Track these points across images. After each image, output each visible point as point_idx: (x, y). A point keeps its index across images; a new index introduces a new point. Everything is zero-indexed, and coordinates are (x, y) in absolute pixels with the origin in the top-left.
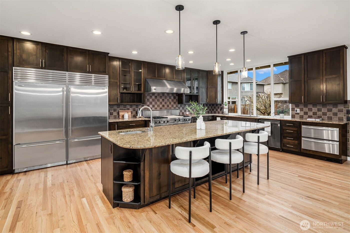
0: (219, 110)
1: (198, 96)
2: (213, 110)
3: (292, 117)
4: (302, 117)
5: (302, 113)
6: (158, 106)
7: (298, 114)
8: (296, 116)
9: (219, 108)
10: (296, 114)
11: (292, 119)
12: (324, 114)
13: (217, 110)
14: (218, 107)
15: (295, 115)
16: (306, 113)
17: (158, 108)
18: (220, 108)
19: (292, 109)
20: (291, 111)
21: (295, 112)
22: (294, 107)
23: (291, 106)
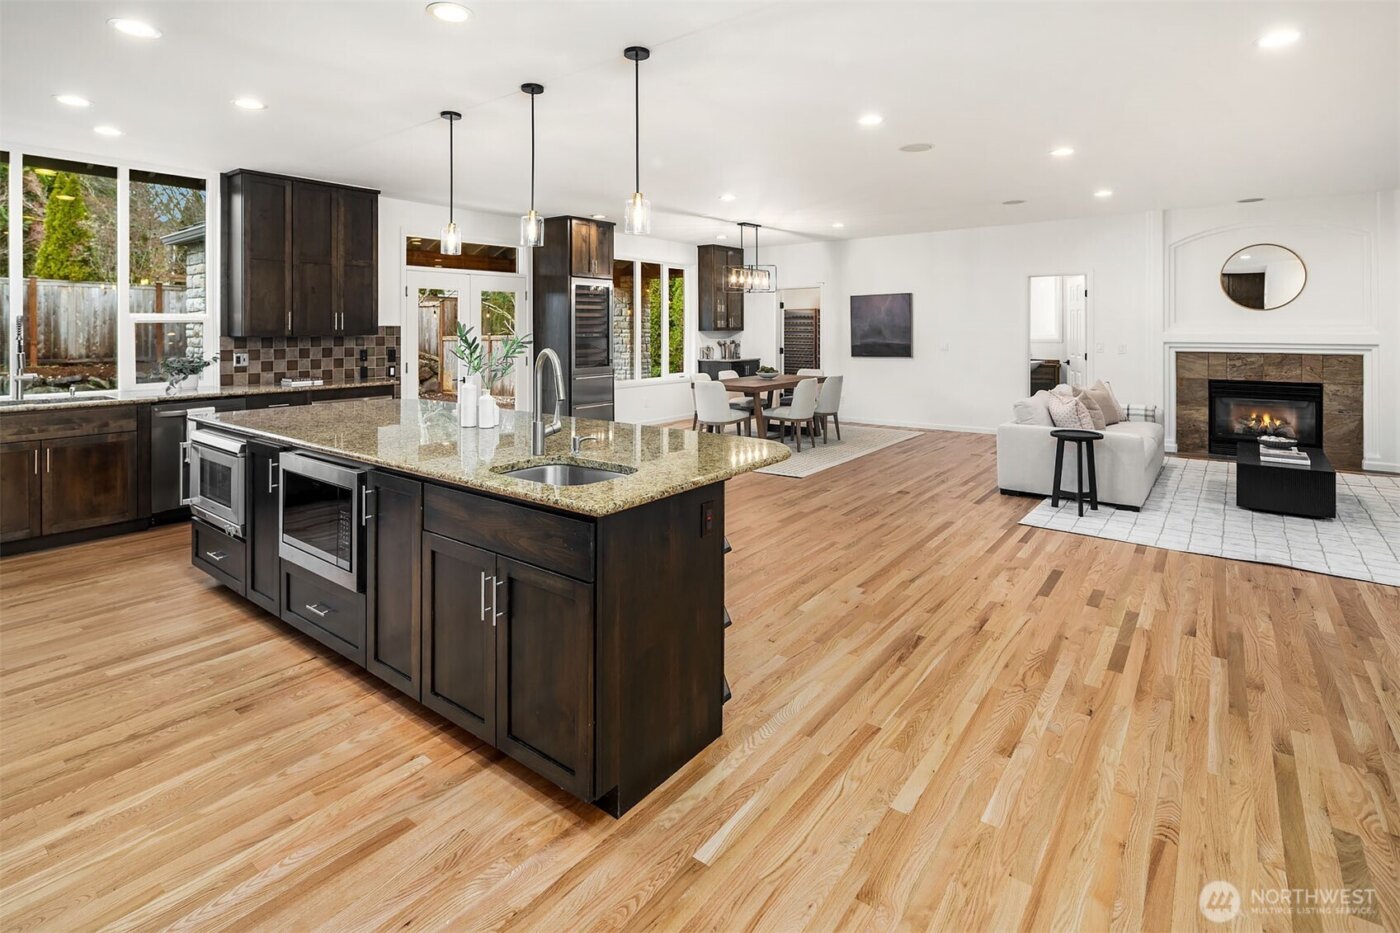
3: (222, 384)
4: (255, 380)
5: (256, 368)
7: (243, 369)
8: (238, 377)
10: (238, 370)
11: (221, 389)
12: (316, 364)
15: (232, 376)
16: (267, 367)
19: (225, 356)
20: (219, 361)
21: (235, 364)
22: (231, 346)
23: (221, 345)
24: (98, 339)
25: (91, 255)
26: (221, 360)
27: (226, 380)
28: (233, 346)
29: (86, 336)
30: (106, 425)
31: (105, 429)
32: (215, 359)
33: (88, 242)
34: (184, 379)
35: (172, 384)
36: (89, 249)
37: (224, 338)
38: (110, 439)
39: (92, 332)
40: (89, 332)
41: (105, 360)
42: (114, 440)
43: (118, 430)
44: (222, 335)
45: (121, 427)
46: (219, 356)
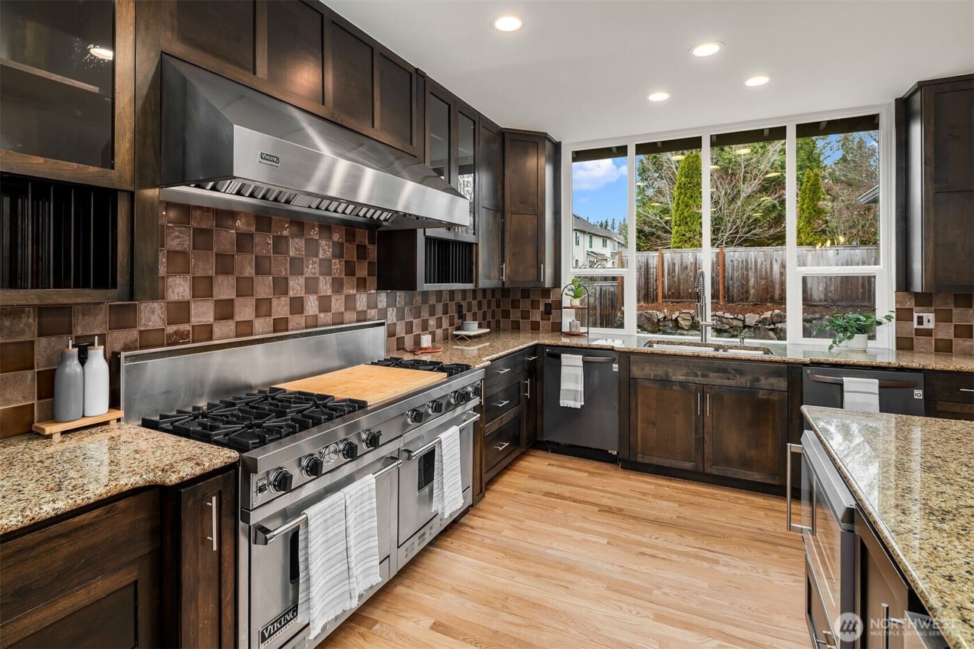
0: (536, 316)
1: (474, 246)
2: (506, 314)
5: (946, 333)
6: (264, 308)
7: (928, 333)
8: (920, 341)
9: (535, 305)
10: (920, 332)
11: (895, 357)
13: (525, 315)
14: (533, 302)
15: (912, 339)
17: (262, 327)
18: (542, 308)
19: (903, 315)
20: (894, 320)
21: (915, 325)
22: (910, 304)
23: (897, 302)
24: (832, 288)
25: (827, 226)
26: (897, 320)
27: (903, 344)
28: (913, 304)
29: (824, 285)
30: (758, 380)
31: (756, 383)
32: (889, 318)
33: (825, 217)
34: (850, 338)
35: (834, 342)
36: (826, 222)
37: (899, 294)
38: (762, 395)
39: (829, 283)
40: (826, 283)
41: (838, 304)
42: (765, 397)
43: (770, 388)
44: (898, 290)
45: (772, 385)
46: (894, 315)
